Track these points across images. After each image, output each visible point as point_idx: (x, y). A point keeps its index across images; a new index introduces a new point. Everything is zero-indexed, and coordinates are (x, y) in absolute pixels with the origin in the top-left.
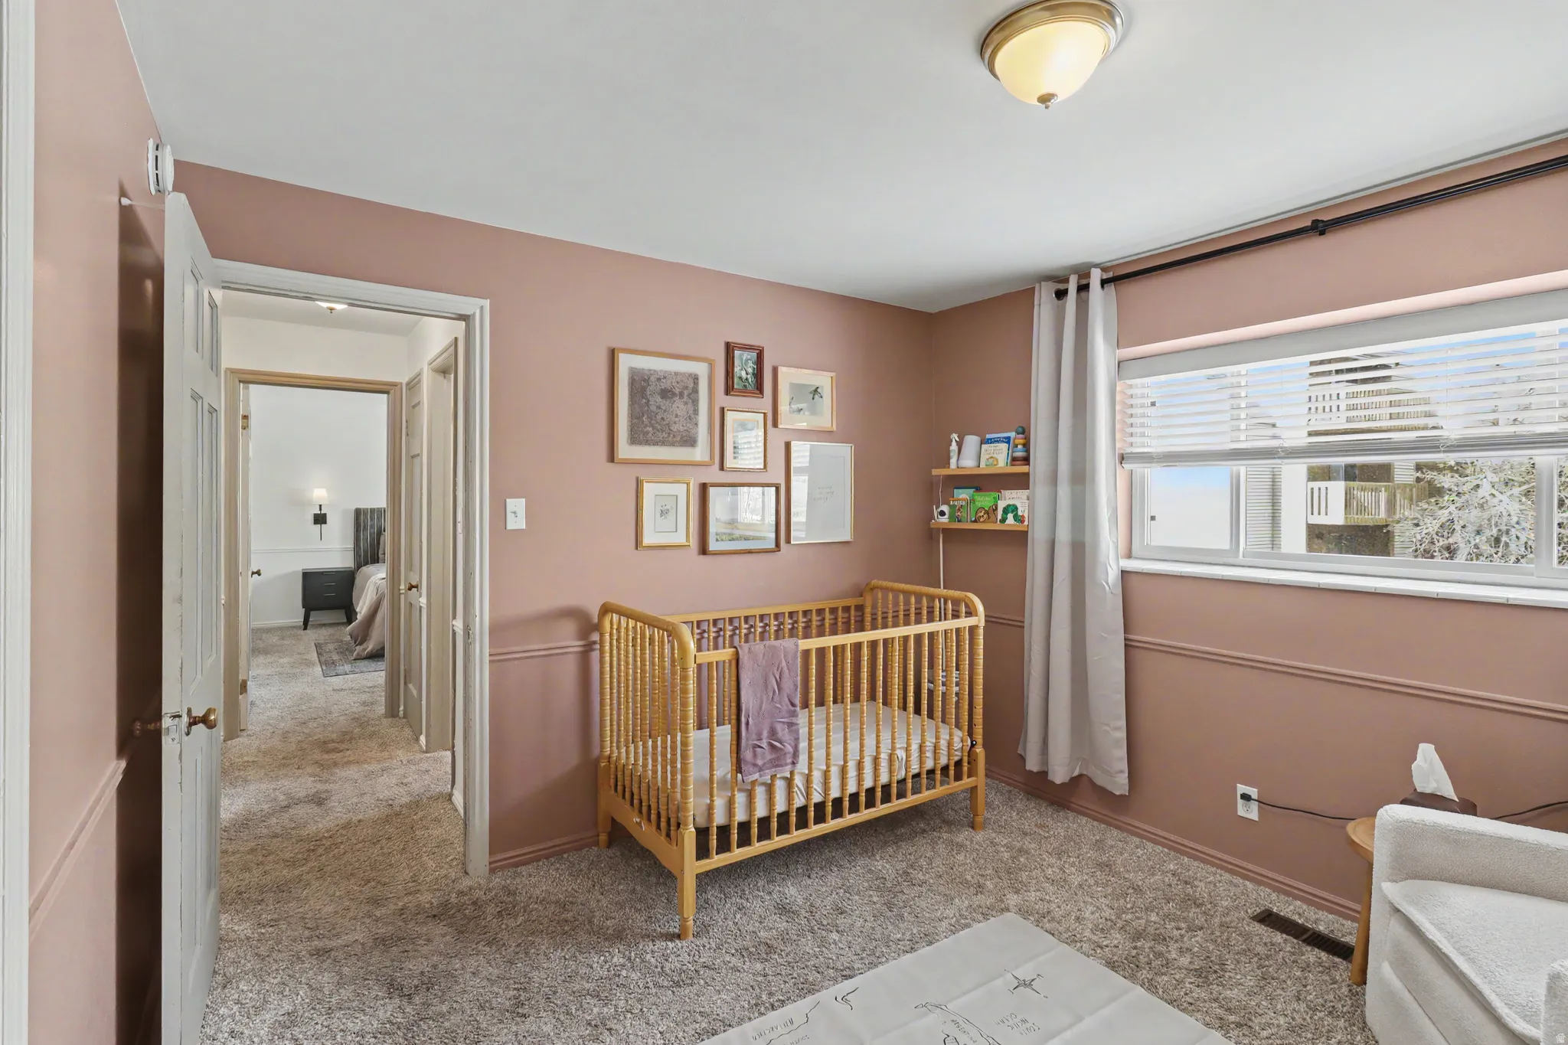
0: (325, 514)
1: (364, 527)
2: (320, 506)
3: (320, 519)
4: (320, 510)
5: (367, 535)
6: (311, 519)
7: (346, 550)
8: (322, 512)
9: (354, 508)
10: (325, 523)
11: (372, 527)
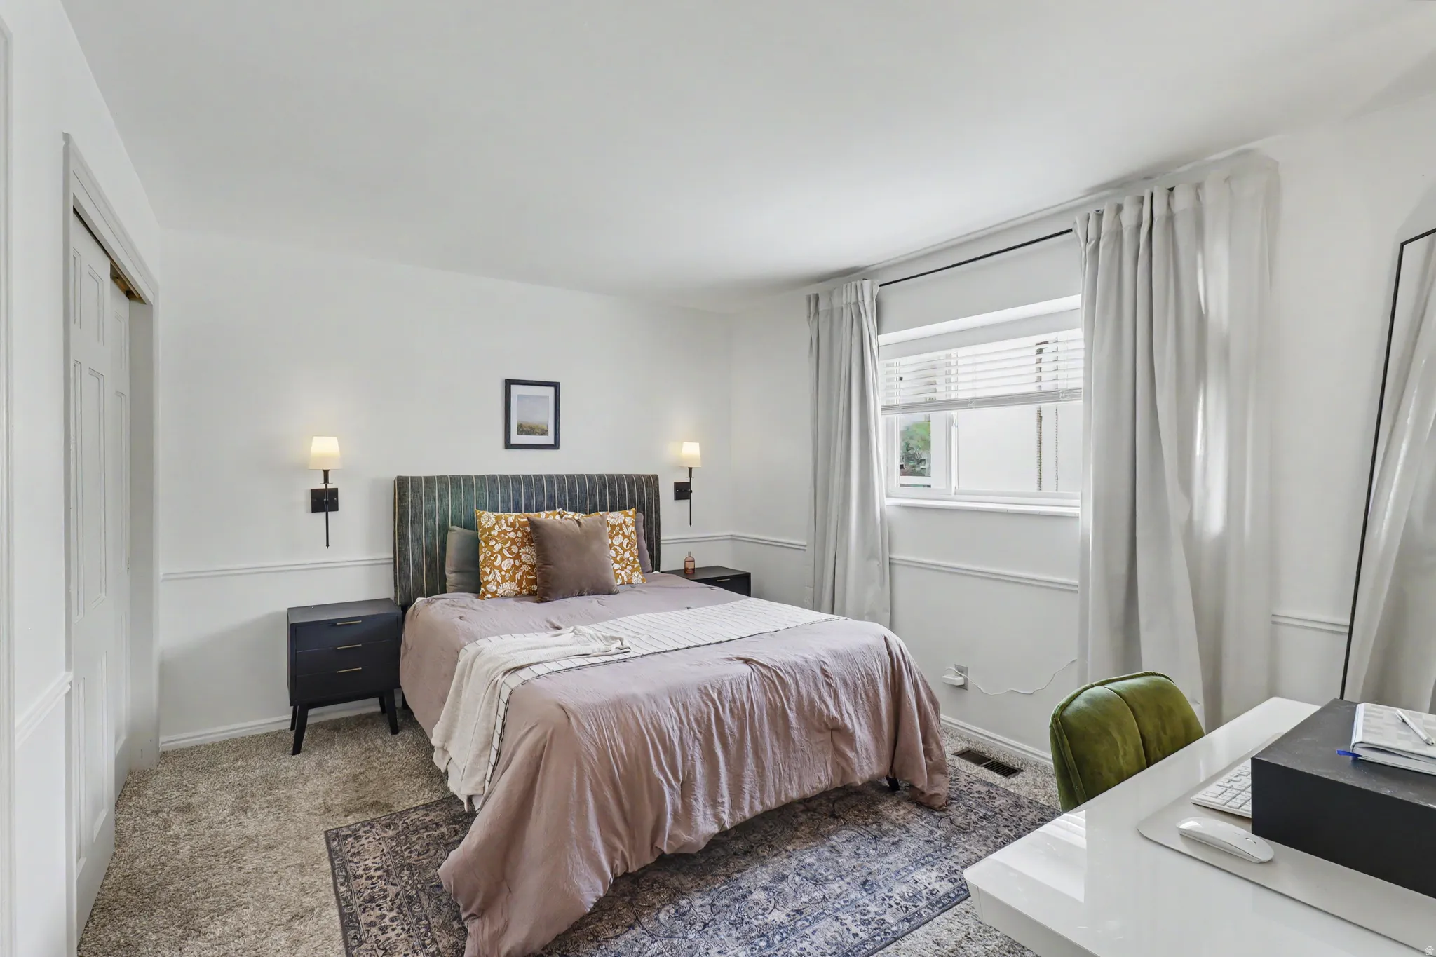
0: (336, 490)
1: (415, 516)
2: (326, 472)
3: (324, 501)
4: (326, 481)
5: (422, 533)
6: (305, 500)
7: (374, 564)
8: (329, 486)
9: (396, 477)
10: (337, 509)
11: (430, 514)
